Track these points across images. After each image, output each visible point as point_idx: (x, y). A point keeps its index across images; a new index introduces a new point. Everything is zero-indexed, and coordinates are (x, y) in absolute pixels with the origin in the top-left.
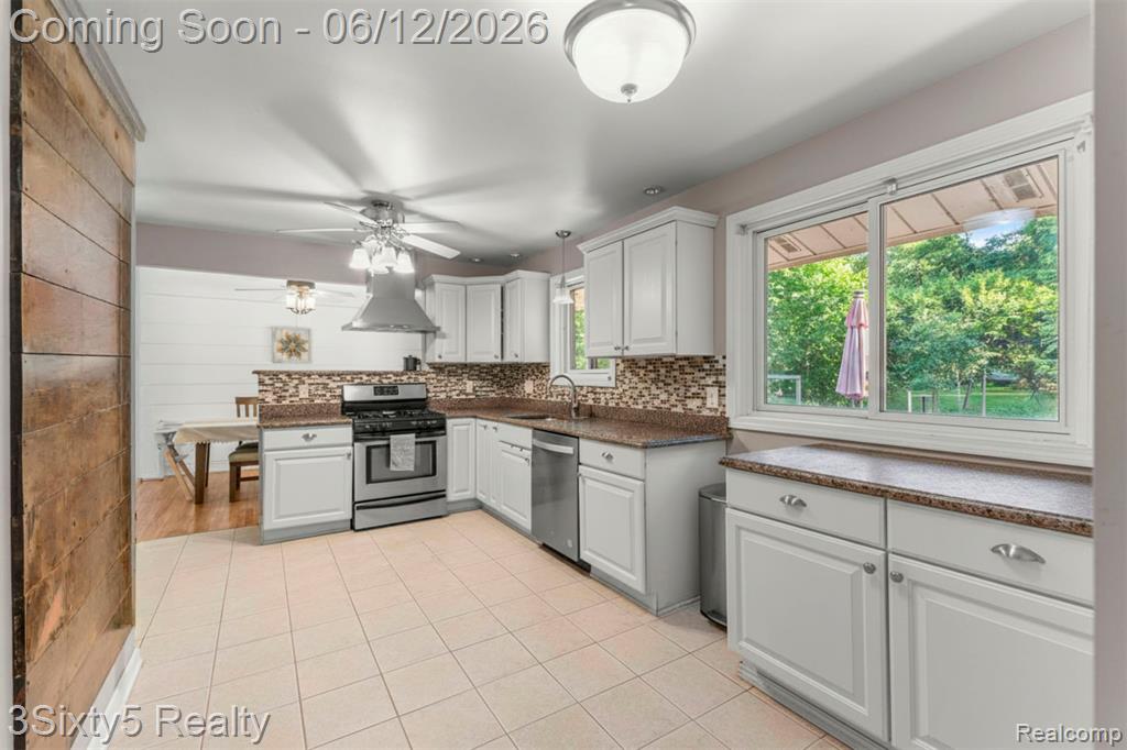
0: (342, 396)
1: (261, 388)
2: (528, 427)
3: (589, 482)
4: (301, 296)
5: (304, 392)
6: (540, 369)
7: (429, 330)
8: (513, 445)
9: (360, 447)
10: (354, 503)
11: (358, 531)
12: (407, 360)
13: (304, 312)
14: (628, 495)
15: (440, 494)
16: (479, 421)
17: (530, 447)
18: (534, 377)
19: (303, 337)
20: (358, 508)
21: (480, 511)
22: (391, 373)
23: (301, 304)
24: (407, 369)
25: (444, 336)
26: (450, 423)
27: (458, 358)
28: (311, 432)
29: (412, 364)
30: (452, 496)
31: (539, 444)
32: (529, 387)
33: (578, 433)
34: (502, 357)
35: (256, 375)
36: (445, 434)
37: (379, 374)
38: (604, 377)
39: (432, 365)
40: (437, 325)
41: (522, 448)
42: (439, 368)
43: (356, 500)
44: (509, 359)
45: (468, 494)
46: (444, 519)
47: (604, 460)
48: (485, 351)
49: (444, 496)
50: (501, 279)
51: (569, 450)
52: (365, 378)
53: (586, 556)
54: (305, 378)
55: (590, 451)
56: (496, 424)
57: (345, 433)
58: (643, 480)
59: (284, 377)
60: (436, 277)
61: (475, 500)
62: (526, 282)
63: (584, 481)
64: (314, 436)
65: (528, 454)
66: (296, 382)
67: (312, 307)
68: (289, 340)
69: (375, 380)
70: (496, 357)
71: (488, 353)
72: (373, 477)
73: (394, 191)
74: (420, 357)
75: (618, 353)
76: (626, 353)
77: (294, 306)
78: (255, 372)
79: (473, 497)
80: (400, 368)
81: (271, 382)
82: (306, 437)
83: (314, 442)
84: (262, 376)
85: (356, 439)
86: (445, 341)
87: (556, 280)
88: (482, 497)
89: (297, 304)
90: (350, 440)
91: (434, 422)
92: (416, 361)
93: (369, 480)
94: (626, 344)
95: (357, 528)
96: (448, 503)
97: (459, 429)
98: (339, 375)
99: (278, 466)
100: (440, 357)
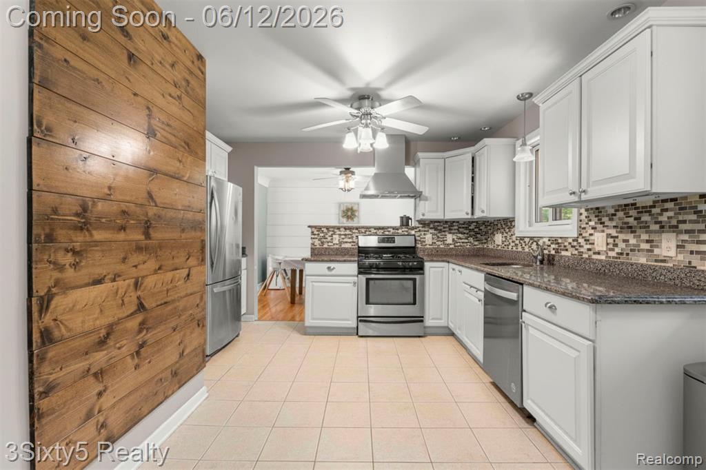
0: (358, 244)
1: (313, 236)
2: (482, 271)
3: (532, 331)
4: (347, 181)
5: (336, 239)
6: (507, 224)
7: (417, 195)
8: (471, 287)
9: (363, 278)
10: (358, 317)
11: (362, 336)
12: (402, 218)
13: (349, 190)
14: (574, 354)
15: (419, 319)
16: (451, 264)
17: (483, 290)
18: (502, 230)
19: (355, 208)
20: (361, 321)
21: (451, 338)
22: (391, 227)
23: (349, 186)
24: (402, 225)
25: (426, 199)
26: (427, 265)
27: (438, 216)
28: (332, 265)
29: (405, 221)
30: (429, 322)
31: (488, 287)
32: (499, 238)
33: (521, 280)
34: (473, 214)
35: (309, 229)
36: (423, 274)
37: (383, 228)
38: (568, 228)
39: (420, 222)
40: (421, 190)
41: (478, 290)
42: (425, 224)
43: (359, 315)
44: (478, 214)
45: (442, 323)
46: (421, 338)
47: (548, 311)
48: (458, 210)
49: (422, 321)
50: (472, 149)
51: (513, 296)
52: (373, 231)
53: (529, 405)
54: (336, 230)
55: (534, 299)
56: (461, 268)
57: (353, 268)
58: (593, 341)
59: (325, 230)
60: (420, 155)
61: (448, 328)
62: (492, 147)
63: (528, 330)
64: (334, 268)
65: (481, 295)
66: (331, 233)
67: (353, 187)
68: (348, 210)
69: (380, 232)
70: (467, 214)
71: (461, 211)
72: (371, 301)
73: (368, 84)
74: (412, 216)
75: (574, 198)
76: (584, 197)
77: (343, 187)
78: (309, 227)
79: (446, 325)
80: (398, 224)
81: (317, 233)
82: (329, 268)
83: (333, 272)
84: (313, 229)
85: (360, 273)
86: (427, 202)
87: (519, 142)
88: (452, 326)
89: (345, 185)
90: (356, 273)
91: (415, 263)
92: (408, 218)
93: (368, 302)
94: (584, 187)
95: (360, 334)
96: (425, 327)
97: (434, 271)
98: (357, 229)
99: (313, 285)
100: (423, 215)
